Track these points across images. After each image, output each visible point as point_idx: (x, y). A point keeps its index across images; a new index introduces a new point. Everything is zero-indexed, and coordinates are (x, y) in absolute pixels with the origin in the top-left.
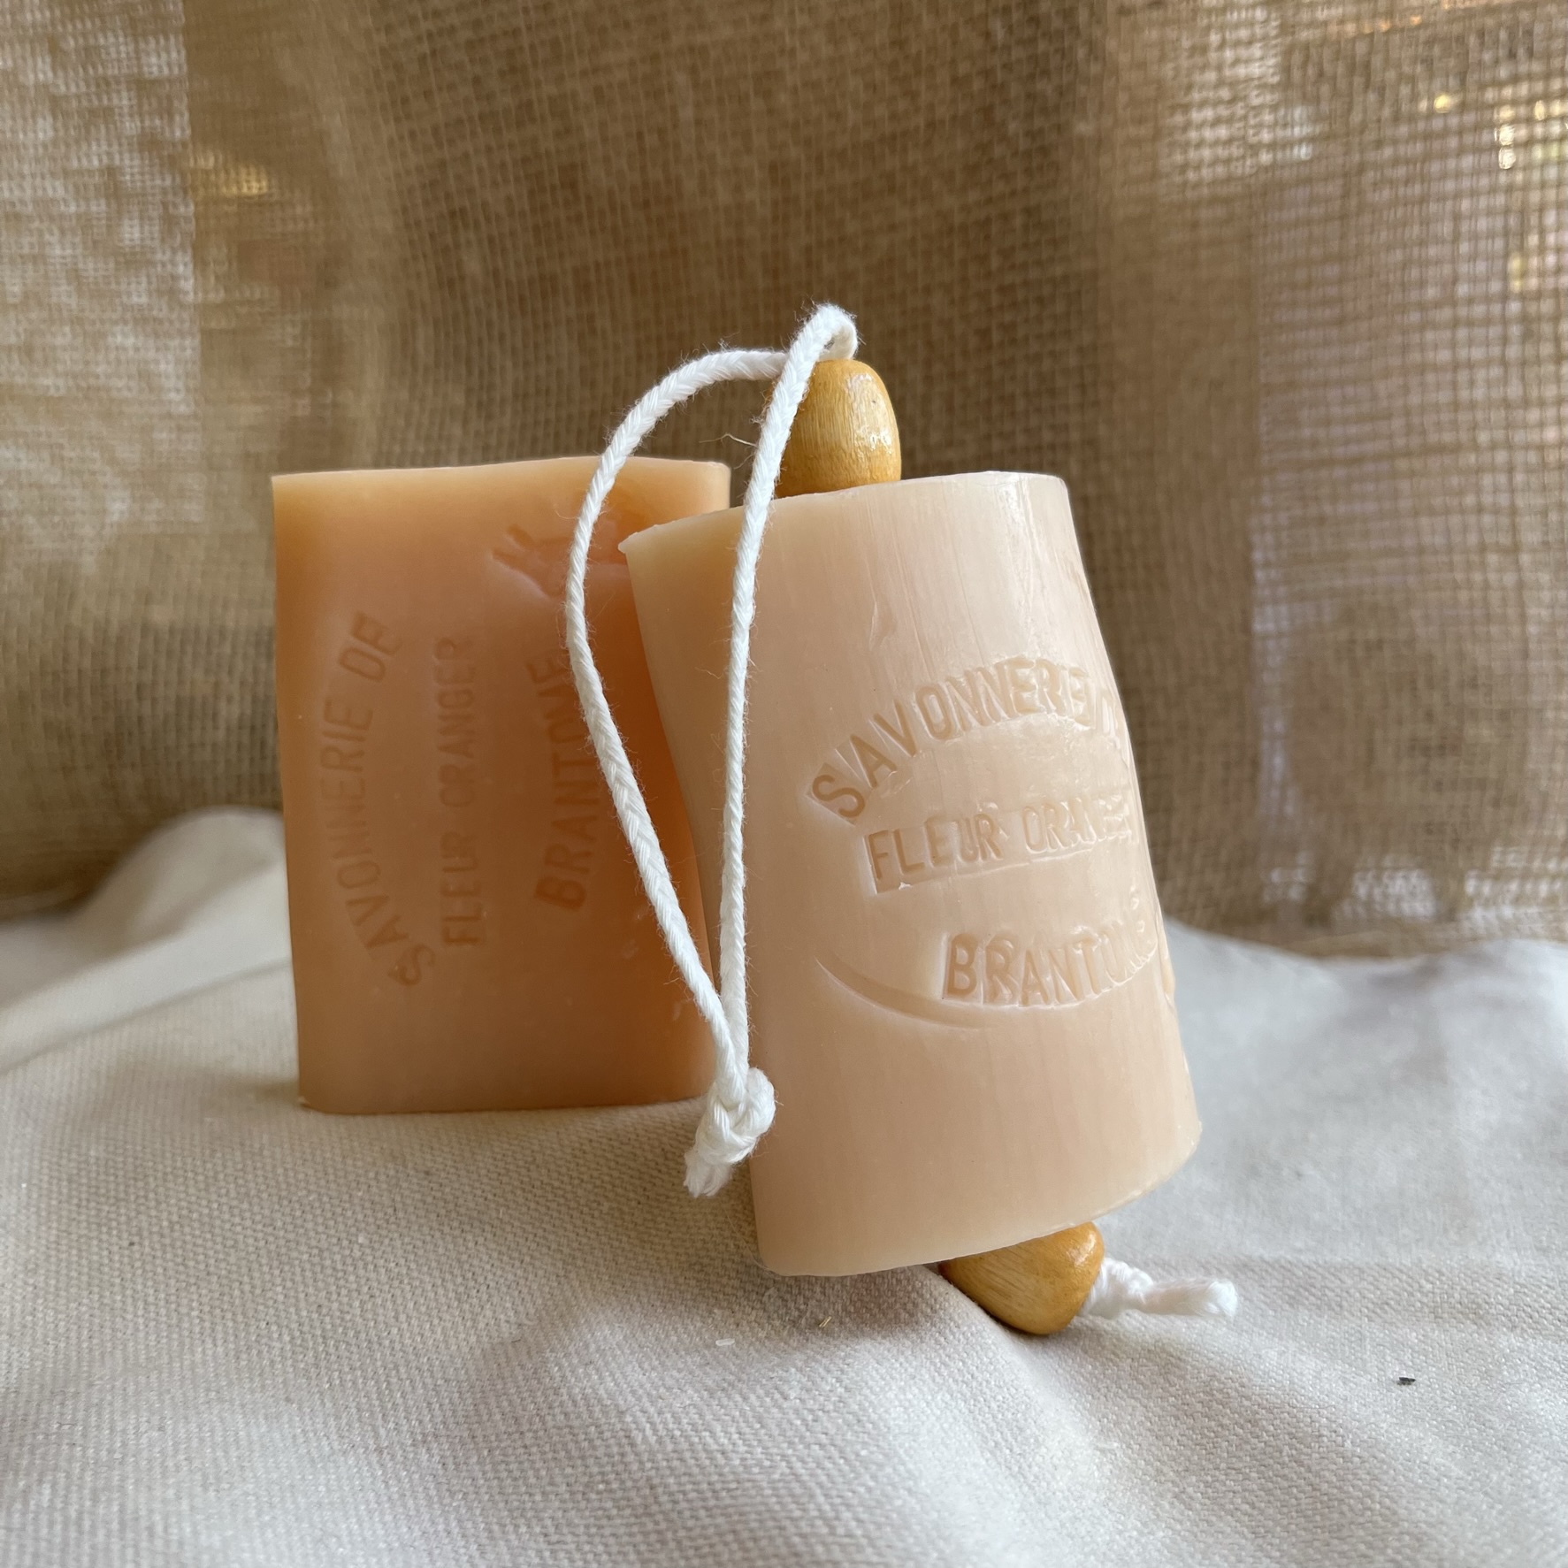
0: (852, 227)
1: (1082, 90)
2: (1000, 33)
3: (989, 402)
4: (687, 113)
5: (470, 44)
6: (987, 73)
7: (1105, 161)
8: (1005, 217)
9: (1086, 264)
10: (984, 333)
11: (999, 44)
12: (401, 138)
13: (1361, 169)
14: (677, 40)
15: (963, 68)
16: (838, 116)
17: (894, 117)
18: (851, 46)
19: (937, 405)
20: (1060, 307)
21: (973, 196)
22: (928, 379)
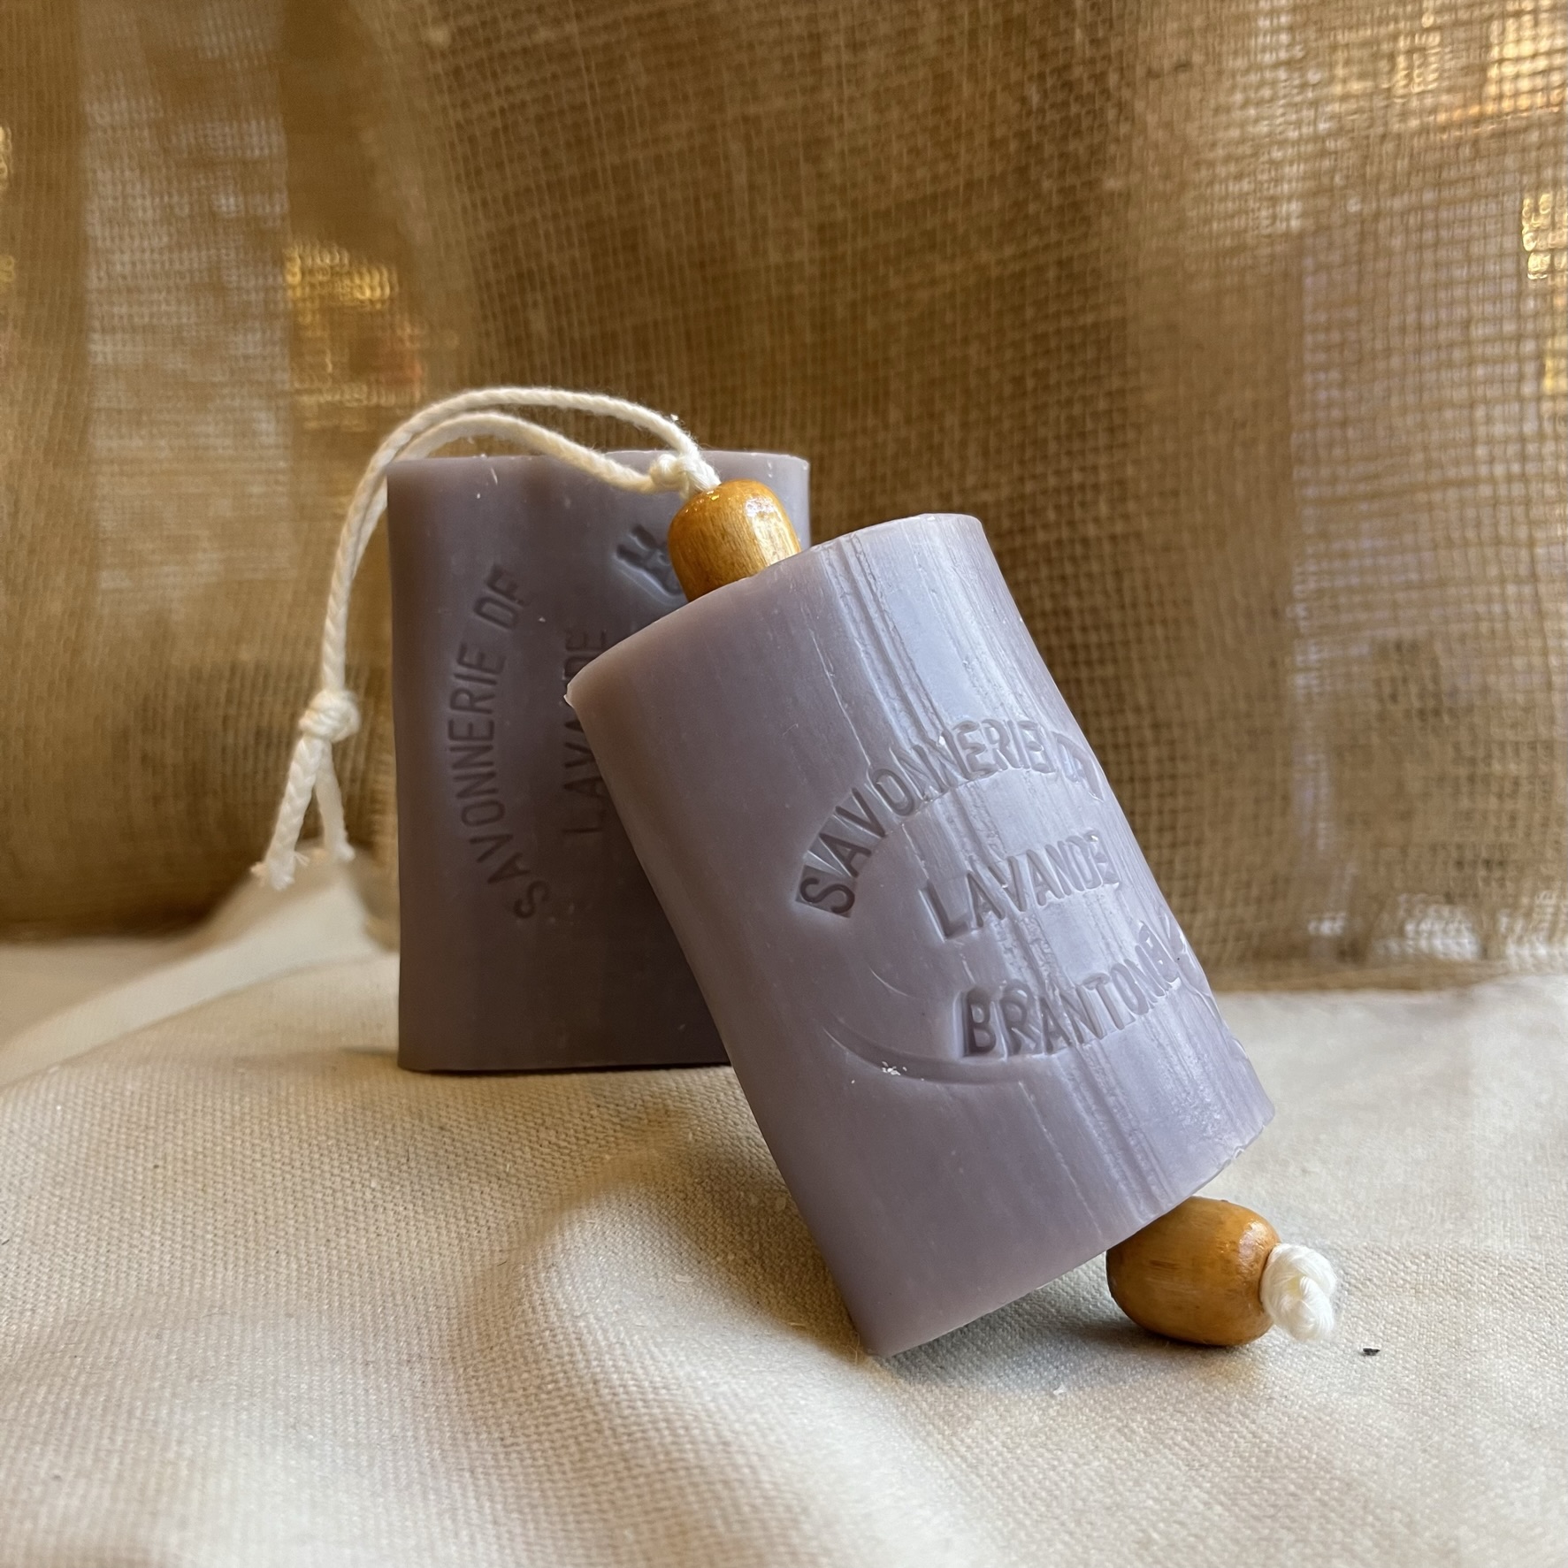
0: (895, 283)
1: (1112, 149)
2: (1035, 99)
3: (1022, 446)
4: (741, 179)
5: (539, 120)
6: (1023, 135)
7: (1133, 215)
8: (1040, 269)
9: (1114, 312)
10: (1018, 381)
11: (1035, 107)
12: (474, 206)
13: (1377, 216)
14: (732, 112)
15: (1000, 132)
16: (881, 179)
17: (935, 179)
18: (895, 114)
19: (972, 449)
20: (1090, 354)
21: (1009, 251)
22: (965, 425)
